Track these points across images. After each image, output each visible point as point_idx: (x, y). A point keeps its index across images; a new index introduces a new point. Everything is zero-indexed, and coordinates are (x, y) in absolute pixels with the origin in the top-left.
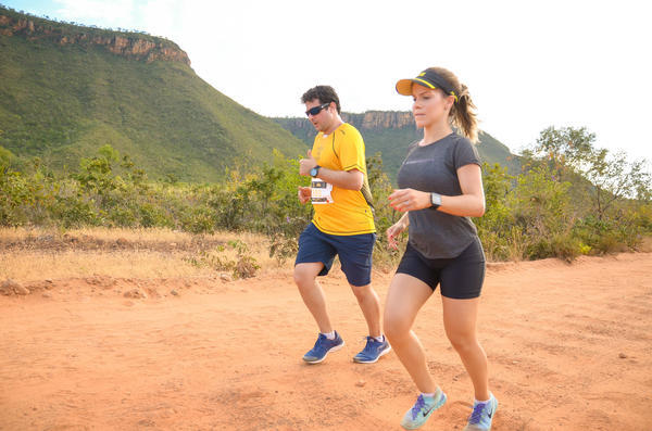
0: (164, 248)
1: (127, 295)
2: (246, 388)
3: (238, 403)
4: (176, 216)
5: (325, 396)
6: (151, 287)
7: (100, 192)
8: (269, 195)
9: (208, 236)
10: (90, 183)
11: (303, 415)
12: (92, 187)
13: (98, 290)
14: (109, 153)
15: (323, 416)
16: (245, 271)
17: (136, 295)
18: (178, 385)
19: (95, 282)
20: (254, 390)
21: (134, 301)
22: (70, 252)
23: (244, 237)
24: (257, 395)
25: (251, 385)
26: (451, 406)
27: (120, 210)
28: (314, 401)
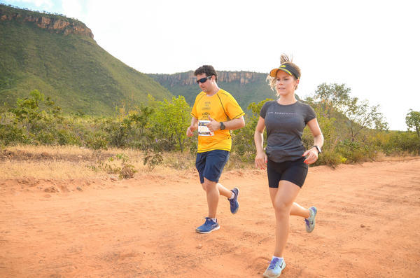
0: (74, 159)
1: (47, 190)
2: (124, 251)
3: (118, 261)
4: (82, 138)
5: (176, 255)
6: (63, 185)
7: (30, 121)
8: (144, 124)
9: (103, 151)
10: (23, 115)
11: (161, 267)
12: (25, 118)
13: (26, 187)
14: (37, 95)
15: (174, 268)
16: (127, 174)
17: (53, 190)
18: (78, 249)
19: (24, 182)
20: (129, 252)
21: (51, 194)
22: (8, 162)
23: (127, 152)
24: (131, 255)
25: (127, 249)
26: (256, 259)
27: (44, 134)
28: (169, 258)
